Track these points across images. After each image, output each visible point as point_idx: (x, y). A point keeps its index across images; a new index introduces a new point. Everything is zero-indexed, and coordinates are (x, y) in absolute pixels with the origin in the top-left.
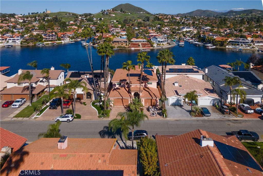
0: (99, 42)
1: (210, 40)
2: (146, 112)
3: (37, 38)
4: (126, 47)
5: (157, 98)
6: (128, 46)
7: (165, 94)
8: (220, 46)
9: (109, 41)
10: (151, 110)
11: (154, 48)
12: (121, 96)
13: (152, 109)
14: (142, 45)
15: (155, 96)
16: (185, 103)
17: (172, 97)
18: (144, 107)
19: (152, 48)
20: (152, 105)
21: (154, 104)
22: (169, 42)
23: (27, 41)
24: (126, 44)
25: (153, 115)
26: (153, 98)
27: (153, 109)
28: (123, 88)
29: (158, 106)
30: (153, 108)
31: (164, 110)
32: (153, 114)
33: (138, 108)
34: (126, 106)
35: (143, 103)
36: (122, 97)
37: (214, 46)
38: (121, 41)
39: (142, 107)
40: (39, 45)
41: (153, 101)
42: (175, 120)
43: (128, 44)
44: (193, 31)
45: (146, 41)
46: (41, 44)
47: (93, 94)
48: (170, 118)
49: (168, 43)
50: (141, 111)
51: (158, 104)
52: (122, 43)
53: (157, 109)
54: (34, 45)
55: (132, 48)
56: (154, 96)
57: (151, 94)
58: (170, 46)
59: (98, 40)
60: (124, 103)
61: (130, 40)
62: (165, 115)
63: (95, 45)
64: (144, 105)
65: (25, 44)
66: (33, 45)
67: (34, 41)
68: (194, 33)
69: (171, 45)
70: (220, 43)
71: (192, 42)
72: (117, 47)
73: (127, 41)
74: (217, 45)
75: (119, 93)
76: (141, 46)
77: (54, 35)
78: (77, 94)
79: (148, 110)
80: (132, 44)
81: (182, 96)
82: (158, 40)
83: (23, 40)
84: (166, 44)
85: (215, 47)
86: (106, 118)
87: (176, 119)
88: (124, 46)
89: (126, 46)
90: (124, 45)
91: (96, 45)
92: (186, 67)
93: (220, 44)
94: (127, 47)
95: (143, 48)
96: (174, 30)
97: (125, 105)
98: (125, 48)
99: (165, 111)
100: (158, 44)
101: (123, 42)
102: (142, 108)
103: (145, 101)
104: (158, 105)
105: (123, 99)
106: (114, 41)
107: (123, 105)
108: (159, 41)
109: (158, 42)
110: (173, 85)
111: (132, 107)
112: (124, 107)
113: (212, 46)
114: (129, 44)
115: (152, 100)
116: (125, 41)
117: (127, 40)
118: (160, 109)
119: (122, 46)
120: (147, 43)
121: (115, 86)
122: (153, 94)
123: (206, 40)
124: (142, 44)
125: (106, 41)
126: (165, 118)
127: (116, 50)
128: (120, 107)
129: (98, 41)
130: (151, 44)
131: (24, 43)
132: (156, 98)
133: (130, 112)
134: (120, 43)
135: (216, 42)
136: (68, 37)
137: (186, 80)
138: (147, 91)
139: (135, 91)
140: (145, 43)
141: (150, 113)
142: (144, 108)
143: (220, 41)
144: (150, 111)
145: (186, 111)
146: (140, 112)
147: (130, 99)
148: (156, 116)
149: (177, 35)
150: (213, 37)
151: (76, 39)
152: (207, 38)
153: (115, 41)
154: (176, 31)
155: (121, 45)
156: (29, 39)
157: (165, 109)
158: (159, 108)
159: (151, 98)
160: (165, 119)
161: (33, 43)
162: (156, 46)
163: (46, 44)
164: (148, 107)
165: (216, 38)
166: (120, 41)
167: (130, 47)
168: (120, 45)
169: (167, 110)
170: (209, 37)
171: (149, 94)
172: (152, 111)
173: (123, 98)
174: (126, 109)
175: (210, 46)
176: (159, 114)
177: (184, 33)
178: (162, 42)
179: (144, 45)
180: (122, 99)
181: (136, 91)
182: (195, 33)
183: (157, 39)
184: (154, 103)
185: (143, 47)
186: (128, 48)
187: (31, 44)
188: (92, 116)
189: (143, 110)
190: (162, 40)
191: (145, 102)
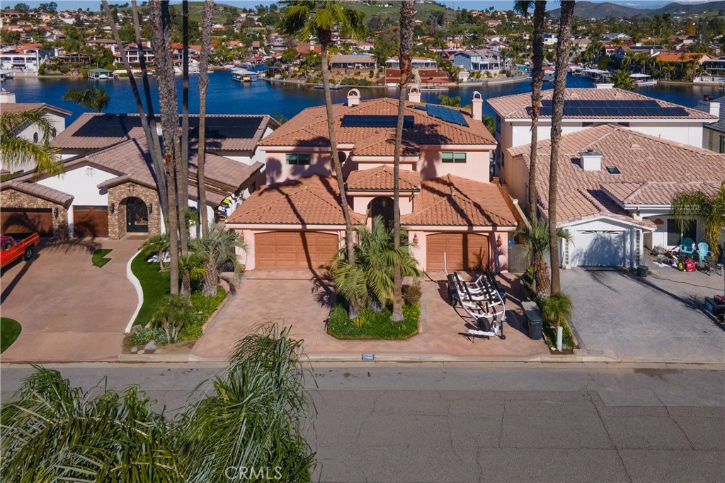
0: (287, 69)
1: (639, 61)
2: (438, 305)
3: (92, 56)
4: (369, 82)
5: (495, 230)
6: (378, 77)
7: (538, 209)
8: (673, 80)
9: (317, 64)
10: (468, 292)
11: (460, 84)
12: (299, 216)
13: (471, 290)
14: (421, 75)
15: (488, 218)
16: (652, 258)
17: (585, 219)
18: (422, 280)
19: (453, 84)
20: (471, 265)
21: (480, 261)
22: (507, 68)
23: (61, 63)
24: (372, 72)
25: (481, 333)
26: (475, 228)
27: (478, 290)
28: (315, 180)
29: (504, 272)
30: (474, 287)
31: (556, 296)
32: (482, 324)
33: (386, 284)
34: (324, 271)
35: (419, 254)
36: (303, 223)
37: (651, 78)
38: (354, 64)
39: (410, 275)
40: (97, 76)
41: (476, 244)
42: (638, 371)
43: (376, 71)
44: (577, 45)
45: (435, 64)
46: (102, 73)
47: (154, 207)
48: (602, 353)
49: (503, 72)
50: (406, 302)
51: (503, 259)
52: (358, 70)
53: (502, 290)
54: (84, 78)
55: (390, 85)
56: (482, 219)
57: (463, 207)
58: (511, 80)
59: (285, 63)
60: (311, 255)
61: (384, 59)
62: (560, 330)
63: (273, 76)
64: (421, 267)
65: (55, 75)
66: (79, 78)
67: (84, 65)
68: (580, 48)
69: (513, 76)
70: (672, 68)
71: (577, 71)
72: (340, 82)
73: (372, 64)
74: (663, 77)
75: (289, 201)
76: (418, 77)
77: (148, 48)
78: (76, 208)
79: (449, 293)
80: (389, 73)
81: (642, 215)
82: (474, 60)
83: (48, 63)
84: (498, 73)
85: (654, 82)
86: (172, 351)
87: (638, 358)
88: (363, 78)
89: (371, 77)
90: (365, 75)
91: (278, 76)
92: (618, 94)
93: (671, 72)
94: (374, 80)
95: (425, 85)
96: (518, 44)
97: (321, 267)
98: (367, 85)
99: (561, 306)
100: (472, 74)
101: (360, 65)
102: (409, 281)
103: (429, 243)
104: (504, 268)
105: (307, 235)
106: (334, 64)
107: (310, 267)
108: (476, 66)
109: (472, 67)
110: (576, 167)
111: (347, 276)
112: (310, 275)
113: (647, 79)
114: (381, 71)
115: (470, 237)
116: (367, 64)
117: (372, 61)
118: (521, 291)
119: (359, 78)
120: (436, 69)
121: (279, 172)
122: (477, 206)
123: (625, 62)
124: (421, 73)
125: (306, 62)
126: (565, 352)
127: (338, 89)
128: (290, 274)
129: (284, 66)
130: (451, 74)
131: (52, 72)
132: (490, 229)
133: (339, 310)
134: (351, 71)
135: (657, 66)
136: (194, 59)
137: (634, 145)
138: (441, 194)
139: (376, 190)
140: (430, 69)
141: (463, 313)
142: (424, 283)
143: (672, 64)
144: (458, 300)
145: (679, 303)
146: (399, 307)
147: (343, 233)
148: (502, 337)
149: (528, 55)
150: (649, 53)
151: (221, 65)
152: (629, 58)
153: (335, 62)
154: (525, 45)
155: (356, 74)
156: (67, 60)
157: (556, 291)
158: (509, 285)
159: (465, 228)
160: (568, 358)
161: (79, 73)
162: (465, 79)
163: (120, 76)
164: (449, 277)
165: (657, 56)
166: (352, 61)
167: (383, 81)
168: (352, 75)
169: (571, 299)
170: (634, 52)
171: (449, 208)
172: (470, 304)
173: (309, 227)
174: (322, 289)
175: (640, 79)
176: (520, 322)
177: (550, 50)
178: (484, 66)
179: (428, 76)
180: (303, 233)
181: (382, 190)
182: (583, 50)
183: (468, 57)
184: (479, 256)
185: (424, 81)
186: (377, 82)
187: (74, 75)
188: (87, 335)
189: (420, 294)
190: (486, 62)
191: (428, 249)
